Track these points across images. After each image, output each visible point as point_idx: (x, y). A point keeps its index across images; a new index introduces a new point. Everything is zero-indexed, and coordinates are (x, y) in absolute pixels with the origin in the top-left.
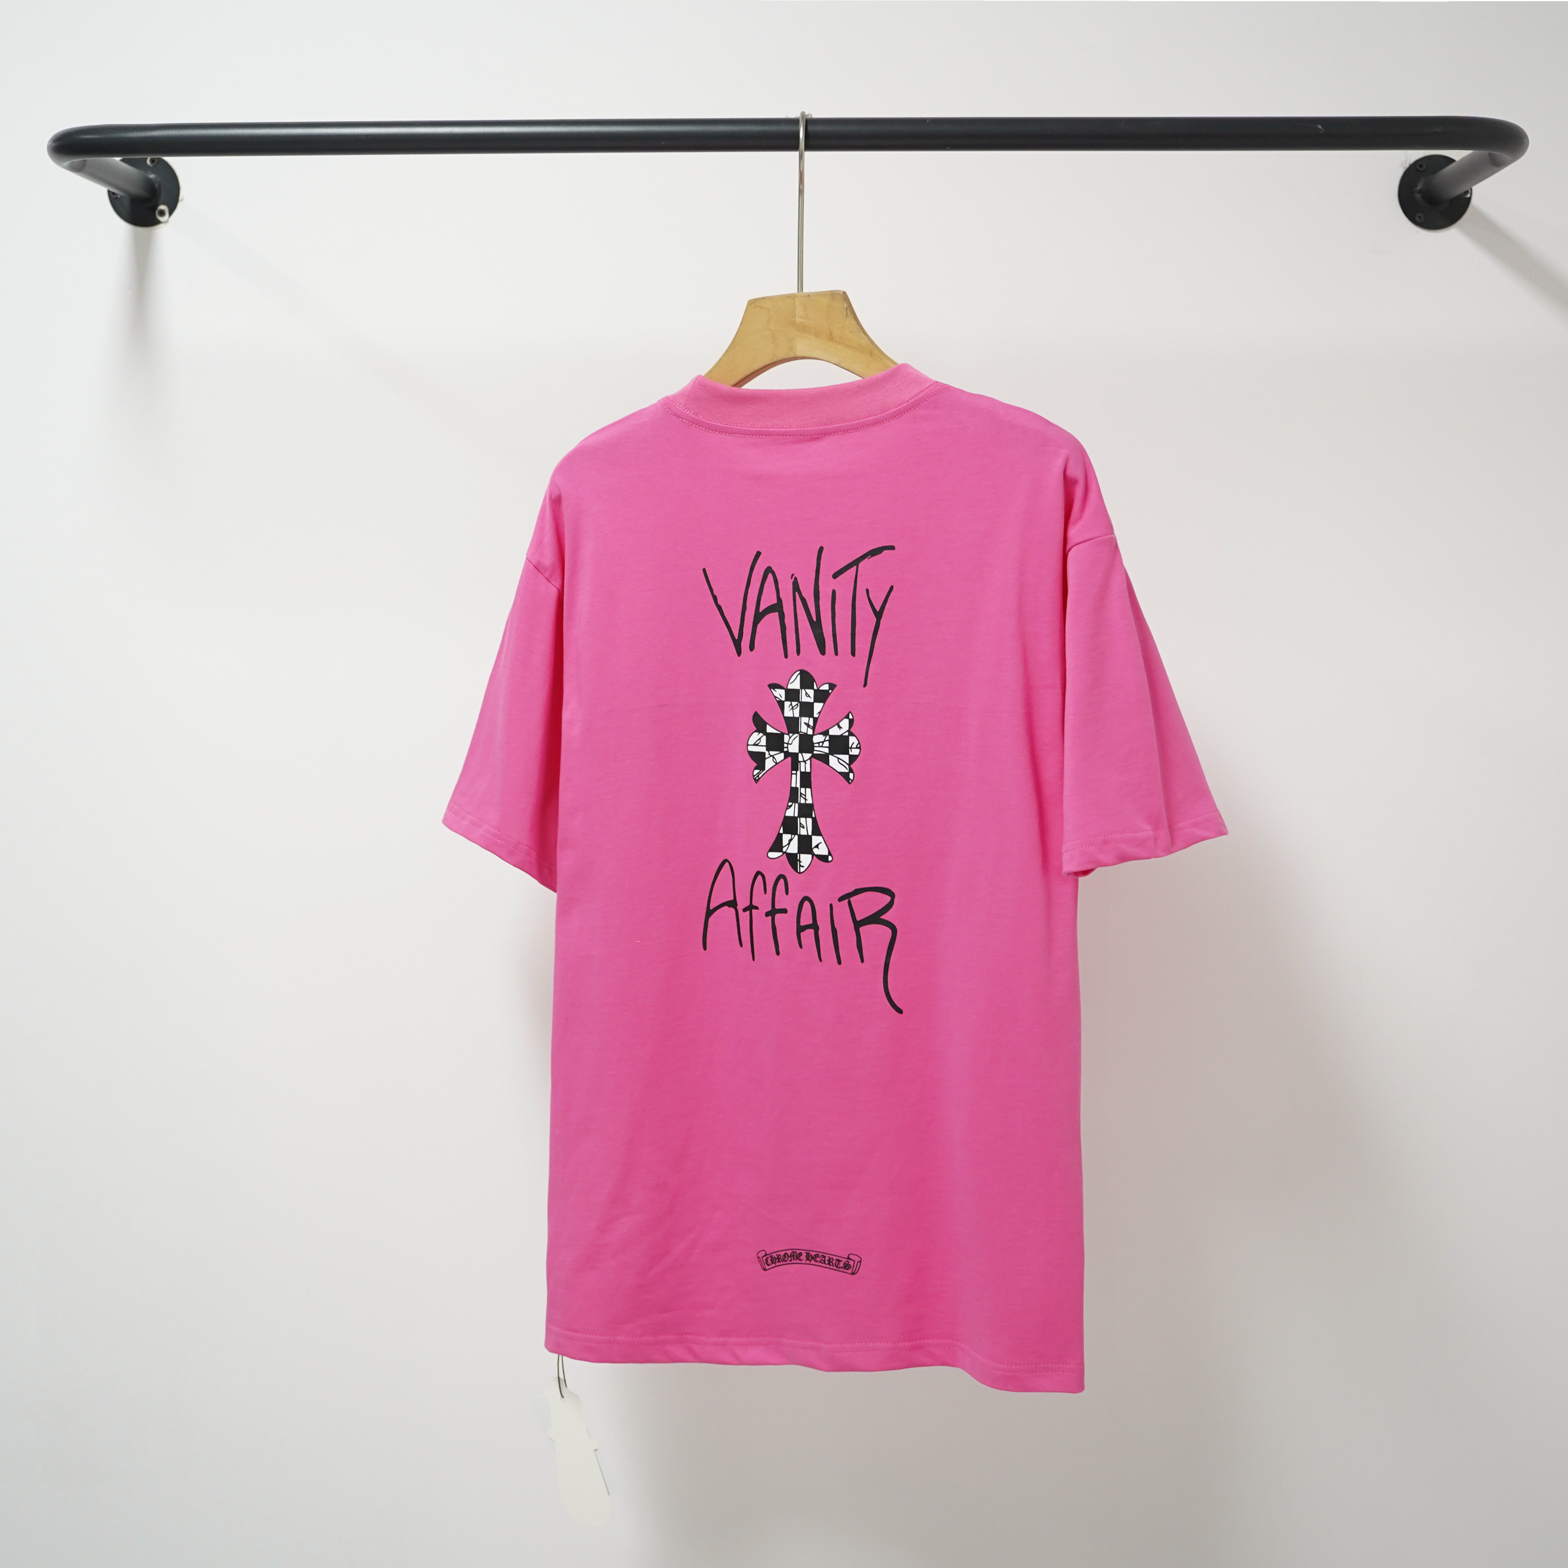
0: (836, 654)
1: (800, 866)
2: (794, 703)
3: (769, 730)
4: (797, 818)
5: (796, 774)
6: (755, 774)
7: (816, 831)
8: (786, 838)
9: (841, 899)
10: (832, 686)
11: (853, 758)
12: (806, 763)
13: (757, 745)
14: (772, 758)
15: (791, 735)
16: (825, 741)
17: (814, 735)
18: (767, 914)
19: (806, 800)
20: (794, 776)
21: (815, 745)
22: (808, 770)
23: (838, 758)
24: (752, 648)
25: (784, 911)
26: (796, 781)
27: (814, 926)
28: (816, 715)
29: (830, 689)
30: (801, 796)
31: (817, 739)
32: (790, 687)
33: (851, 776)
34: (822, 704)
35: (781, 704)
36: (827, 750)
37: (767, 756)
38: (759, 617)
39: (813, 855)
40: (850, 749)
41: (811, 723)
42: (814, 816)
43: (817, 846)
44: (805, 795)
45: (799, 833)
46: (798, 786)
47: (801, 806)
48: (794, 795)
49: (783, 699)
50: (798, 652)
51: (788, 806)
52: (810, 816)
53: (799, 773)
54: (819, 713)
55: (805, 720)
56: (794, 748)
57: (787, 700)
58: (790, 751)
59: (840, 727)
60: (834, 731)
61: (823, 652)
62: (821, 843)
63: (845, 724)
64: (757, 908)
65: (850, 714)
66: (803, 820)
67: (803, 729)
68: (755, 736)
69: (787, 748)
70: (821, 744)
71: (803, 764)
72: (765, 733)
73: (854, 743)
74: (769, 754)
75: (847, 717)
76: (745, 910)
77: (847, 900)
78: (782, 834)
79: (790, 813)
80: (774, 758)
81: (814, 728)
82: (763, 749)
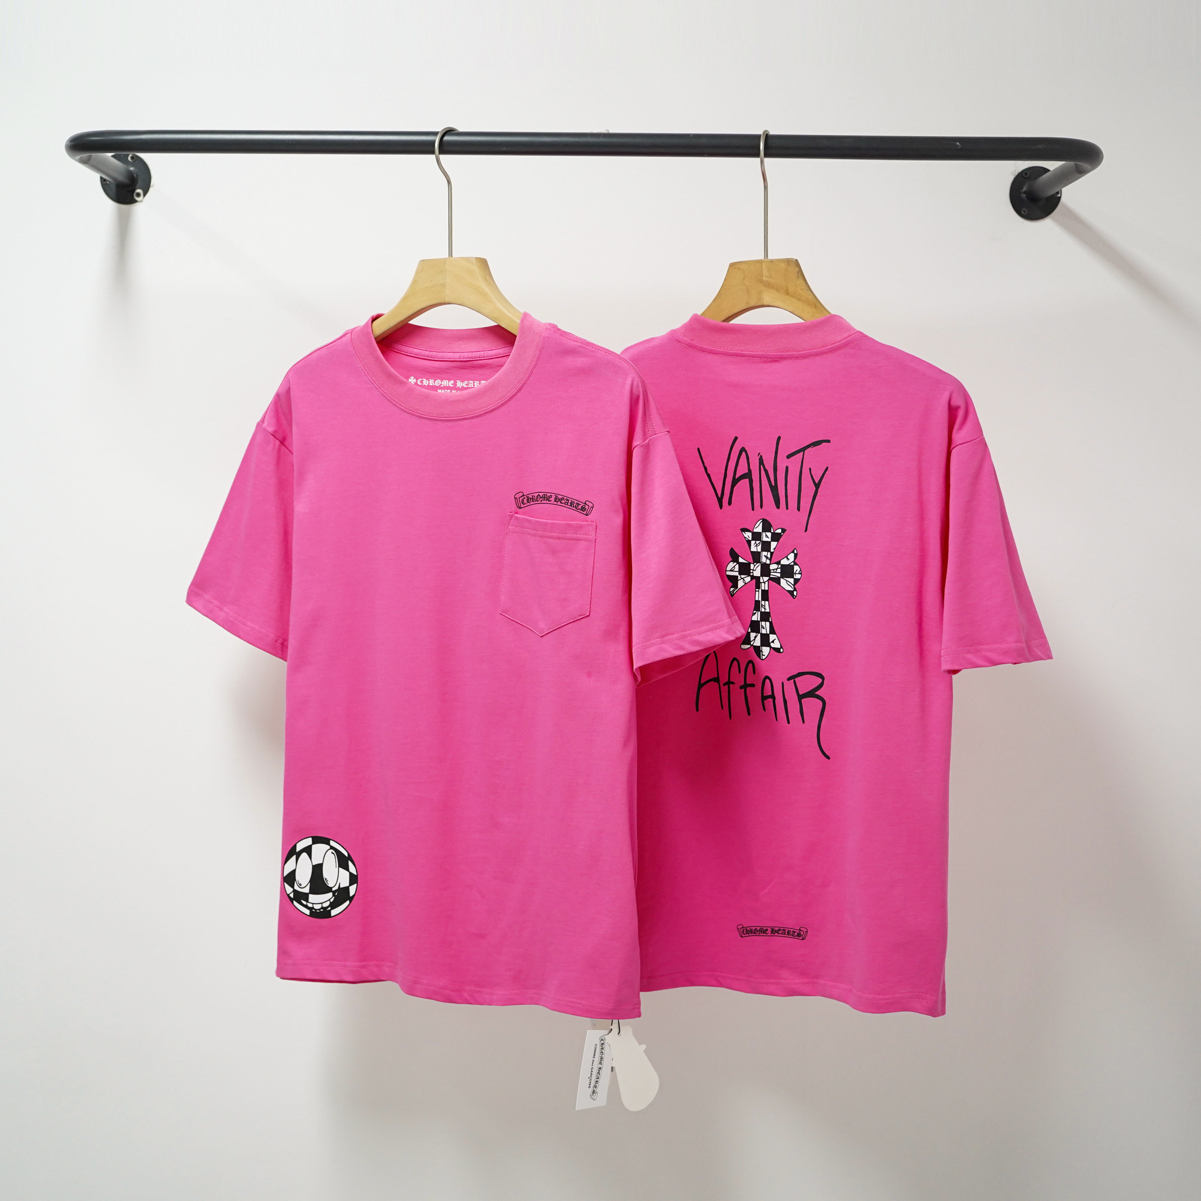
0: (787, 509)
1: (762, 655)
2: (758, 542)
3: (741, 560)
4: (759, 621)
5: (758, 591)
6: (731, 591)
7: (772, 631)
8: (753, 635)
9: (789, 679)
10: (784, 531)
11: (796, 581)
12: (765, 584)
13: (733, 571)
14: (742, 580)
15: (755, 564)
16: (778, 568)
17: (770, 564)
18: (741, 687)
19: (765, 609)
20: (757, 593)
21: (771, 571)
22: (767, 589)
23: (787, 581)
24: (730, 503)
25: (753, 685)
26: (758, 596)
27: (773, 697)
28: (772, 550)
29: (782, 532)
30: (762, 607)
31: (773, 567)
32: (755, 530)
33: (795, 593)
34: (776, 543)
35: (749, 542)
36: (779, 575)
37: (739, 578)
38: (735, 482)
39: (771, 647)
40: (794, 575)
41: (769, 556)
42: (770, 620)
43: (773, 642)
44: (765, 606)
45: (761, 632)
46: (760, 599)
47: (762, 614)
48: (757, 606)
49: (750, 539)
50: (761, 506)
51: (753, 613)
52: (768, 621)
53: (760, 590)
54: (775, 549)
55: (764, 553)
56: (757, 573)
57: (753, 539)
58: (755, 575)
59: (788, 559)
60: (784, 562)
61: (778, 506)
62: (775, 639)
63: (791, 557)
64: (733, 683)
65: (795, 550)
66: (763, 623)
67: (764, 560)
68: (731, 565)
69: (753, 573)
70: (775, 571)
71: (763, 584)
72: (738, 563)
73: (797, 570)
74: (741, 577)
75: (793, 552)
76: (724, 684)
77: (793, 680)
78: (749, 633)
79: (755, 618)
80: (744, 580)
81: (770, 559)
82: (737, 574)
